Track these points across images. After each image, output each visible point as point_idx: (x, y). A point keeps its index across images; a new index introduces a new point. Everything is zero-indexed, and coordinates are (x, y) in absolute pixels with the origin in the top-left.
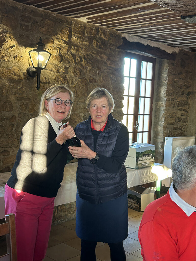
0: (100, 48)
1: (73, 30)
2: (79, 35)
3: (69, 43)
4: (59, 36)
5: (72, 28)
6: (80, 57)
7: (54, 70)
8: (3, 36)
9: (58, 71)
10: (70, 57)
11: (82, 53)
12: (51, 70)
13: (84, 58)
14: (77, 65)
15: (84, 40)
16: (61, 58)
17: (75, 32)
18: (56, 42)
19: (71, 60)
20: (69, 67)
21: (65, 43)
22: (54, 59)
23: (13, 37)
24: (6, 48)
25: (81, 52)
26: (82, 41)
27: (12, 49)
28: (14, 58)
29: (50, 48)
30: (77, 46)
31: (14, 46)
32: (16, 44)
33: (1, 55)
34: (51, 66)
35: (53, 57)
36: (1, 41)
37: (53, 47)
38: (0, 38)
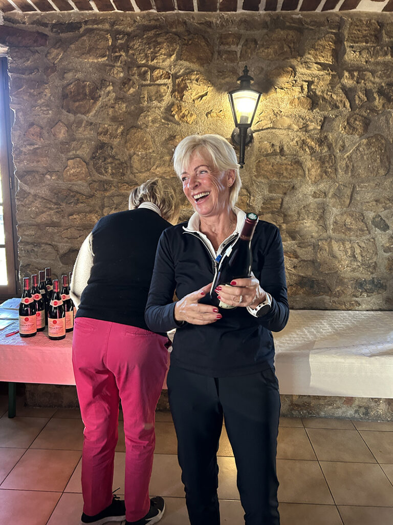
1: (347, 37)
2: (364, 44)
3: (337, 67)
4: (309, 57)
5: (346, 33)
6: (368, 93)
7: (296, 127)
8: (182, 80)
9: (305, 128)
10: (338, 96)
11: (374, 83)
12: (289, 128)
13: (381, 92)
14: (357, 111)
15: (381, 53)
16: (313, 101)
17: (354, 41)
18: (301, 70)
19: (341, 101)
20: (336, 116)
21: (324, 66)
22: (295, 105)
23: (204, 79)
24: (191, 101)
25: (371, 81)
26: (376, 54)
27: (201, 101)
28: (207, 115)
29: (287, 85)
30: (359, 69)
31: (206, 94)
32: (210, 89)
33: (181, 114)
34: (288, 121)
35: (291, 103)
36: (180, 90)
37: (294, 82)
38: (179, 85)
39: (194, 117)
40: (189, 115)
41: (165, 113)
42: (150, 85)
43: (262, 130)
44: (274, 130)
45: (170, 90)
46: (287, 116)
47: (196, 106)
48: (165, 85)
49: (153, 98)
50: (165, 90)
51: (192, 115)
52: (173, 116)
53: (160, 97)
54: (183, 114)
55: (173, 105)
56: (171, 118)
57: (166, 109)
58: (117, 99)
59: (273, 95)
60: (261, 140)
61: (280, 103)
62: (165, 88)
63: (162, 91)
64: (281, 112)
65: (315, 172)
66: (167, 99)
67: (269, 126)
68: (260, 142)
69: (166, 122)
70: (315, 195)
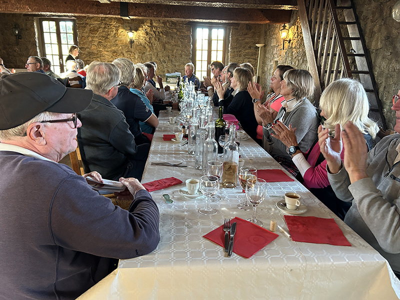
0: (171, 26)
3: (151, 26)
4: (145, 24)
6: (158, 32)
9: (146, 40)
10: (152, 33)
12: (142, 39)
13: (161, 32)
14: (156, 36)
16: (147, 33)
18: (144, 27)
20: (152, 37)
21: (148, 26)
23: (123, 28)
25: (159, 30)
30: (156, 27)
31: (123, 31)
33: (118, 35)
35: (142, 34)
36: (117, 30)
37: (142, 29)
42: (110, 29)
43: (136, 40)
44: (139, 40)
45: (115, 30)
46: (142, 37)
47: (121, 34)
49: (111, 32)
51: (120, 36)
52: (116, 36)
55: (116, 33)
57: (114, 34)
58: (103, 31)
59: (138, 32)
60: (136, 42)
61: (140, 34)
63: (113, 30)
64: (140, 36)
65: (149, 49)
69: (114, 37)
70: (149, 55)
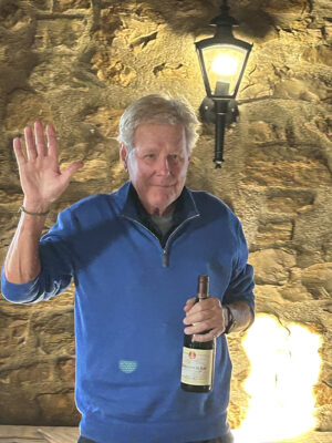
7: (315, 97)
8: (112, 11)
12: (303, 97)
22: (312, 60)
23: (152, 11)
24: (127, 47)
27: (145, 48)
28: (155, 72)
29: (297, 25)
31: (154, 37)
32: (161, 29)
33: (109, 69)
34: (300, 86)
35: (306, 56)
36: (107, 27)
37: (310, 20)
38: (105, 18)
39: (132, 75)
40: (123, 71)
41: (79, 65)
42: (52, 17)
43: (255, 100)
44: (276, 101)
45: (89, 26)
46: (299, 78)
47: (136, 55)
48: (80, 17)
49: (59, 40)
50: (79, 27)
51: (128, 71)
52: (95, 72)
53: (70, 39)
54: (113, 69)
55: (93, 52)
56: (89, 75)
57: (81, 60)
59: (272, 41)
60: (254, 117)
61: (287, 54)
62: (80, 23)
63: (75, 28)
64: (288, 69)
66: (83, 42)
67: (267, 93)
68: (251, 121)
69: (81, 82)
